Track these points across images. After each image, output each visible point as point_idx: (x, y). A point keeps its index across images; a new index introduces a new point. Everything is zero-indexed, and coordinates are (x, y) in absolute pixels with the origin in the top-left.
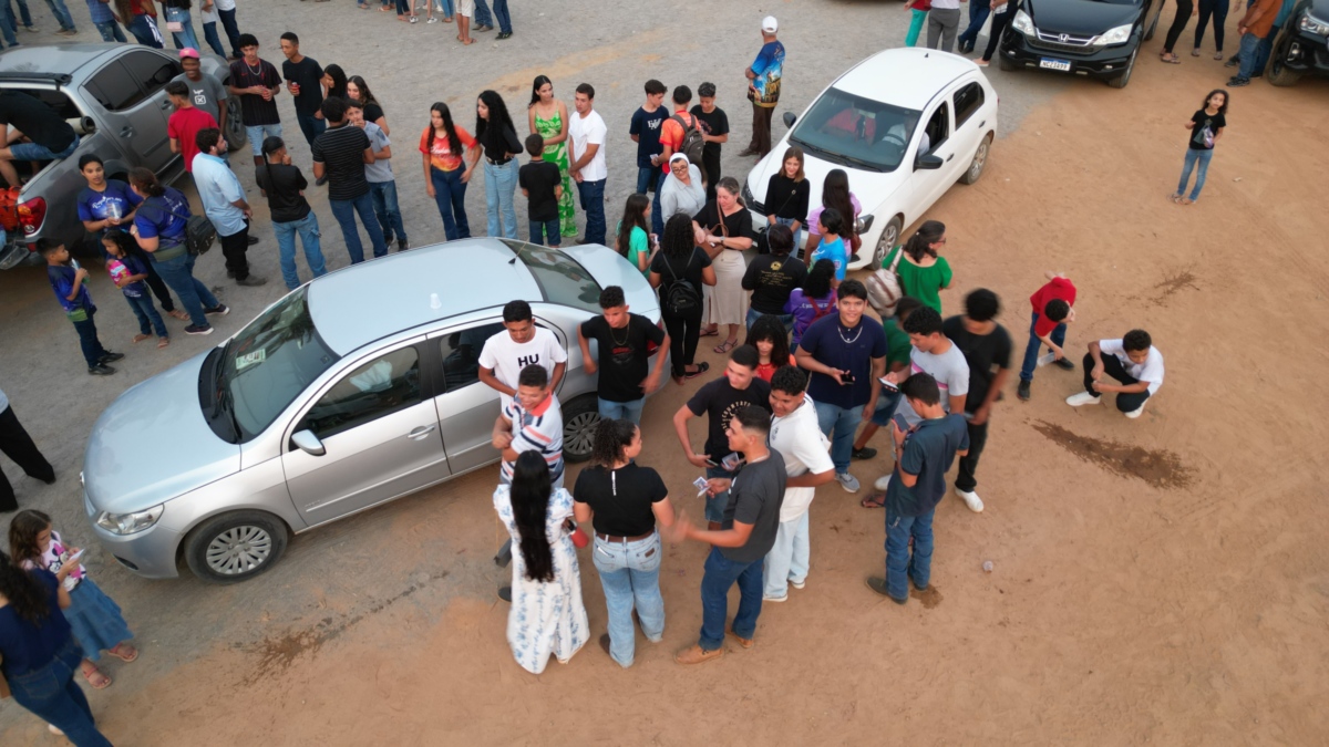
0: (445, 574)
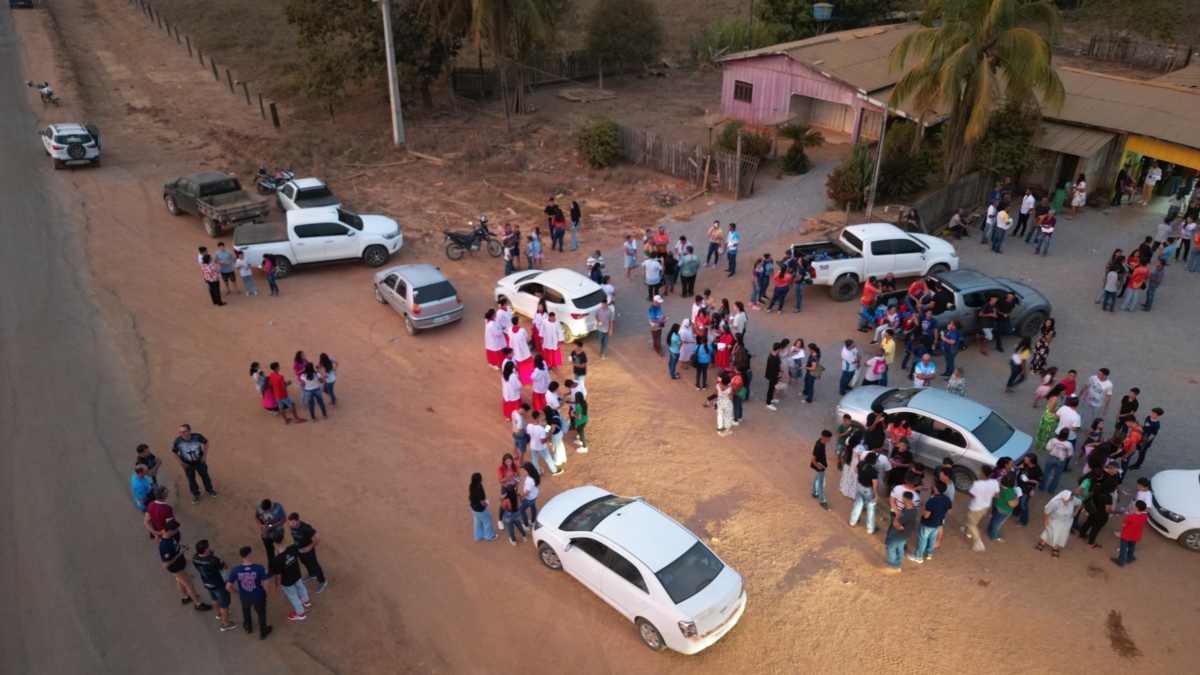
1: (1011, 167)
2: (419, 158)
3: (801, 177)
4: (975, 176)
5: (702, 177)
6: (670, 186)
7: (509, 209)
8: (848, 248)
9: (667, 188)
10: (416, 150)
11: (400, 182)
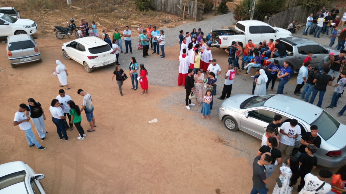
0: (250, 154)
1: (315, 4)
2: (73, 8)
3: (224, 15)
4: (299, 7)
5: (182, 13)
6: (170, 17)
7: (97, 23)
8: (238, 31)
9: (168, 18)
10: (73, 6)
11: (60, 15)
